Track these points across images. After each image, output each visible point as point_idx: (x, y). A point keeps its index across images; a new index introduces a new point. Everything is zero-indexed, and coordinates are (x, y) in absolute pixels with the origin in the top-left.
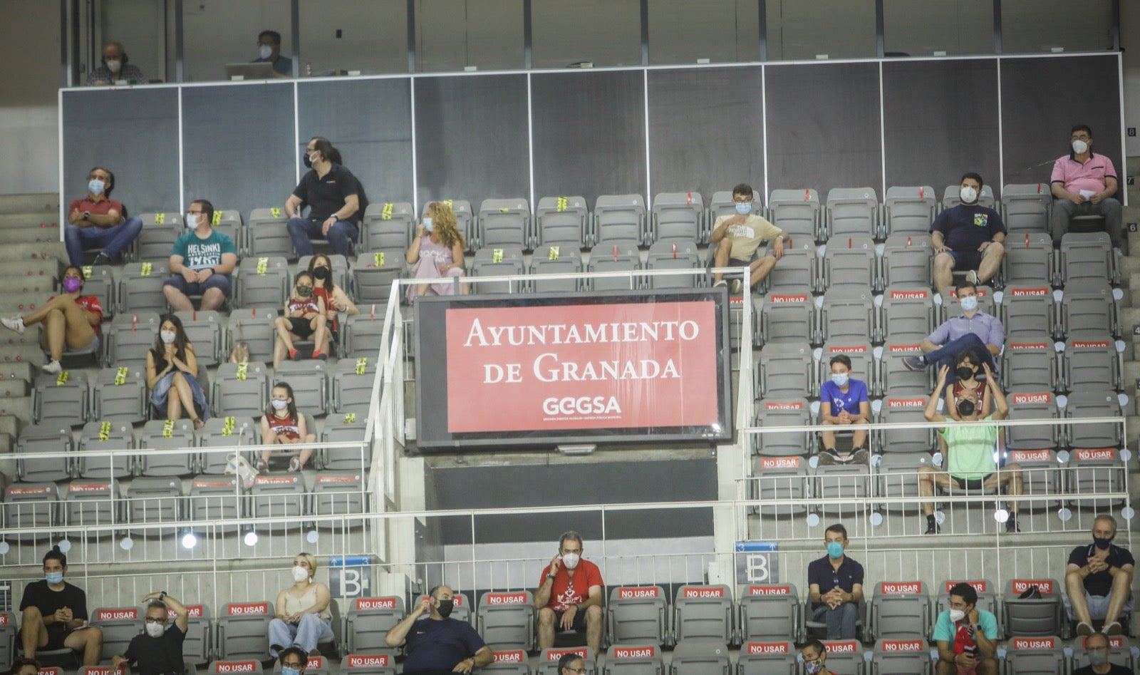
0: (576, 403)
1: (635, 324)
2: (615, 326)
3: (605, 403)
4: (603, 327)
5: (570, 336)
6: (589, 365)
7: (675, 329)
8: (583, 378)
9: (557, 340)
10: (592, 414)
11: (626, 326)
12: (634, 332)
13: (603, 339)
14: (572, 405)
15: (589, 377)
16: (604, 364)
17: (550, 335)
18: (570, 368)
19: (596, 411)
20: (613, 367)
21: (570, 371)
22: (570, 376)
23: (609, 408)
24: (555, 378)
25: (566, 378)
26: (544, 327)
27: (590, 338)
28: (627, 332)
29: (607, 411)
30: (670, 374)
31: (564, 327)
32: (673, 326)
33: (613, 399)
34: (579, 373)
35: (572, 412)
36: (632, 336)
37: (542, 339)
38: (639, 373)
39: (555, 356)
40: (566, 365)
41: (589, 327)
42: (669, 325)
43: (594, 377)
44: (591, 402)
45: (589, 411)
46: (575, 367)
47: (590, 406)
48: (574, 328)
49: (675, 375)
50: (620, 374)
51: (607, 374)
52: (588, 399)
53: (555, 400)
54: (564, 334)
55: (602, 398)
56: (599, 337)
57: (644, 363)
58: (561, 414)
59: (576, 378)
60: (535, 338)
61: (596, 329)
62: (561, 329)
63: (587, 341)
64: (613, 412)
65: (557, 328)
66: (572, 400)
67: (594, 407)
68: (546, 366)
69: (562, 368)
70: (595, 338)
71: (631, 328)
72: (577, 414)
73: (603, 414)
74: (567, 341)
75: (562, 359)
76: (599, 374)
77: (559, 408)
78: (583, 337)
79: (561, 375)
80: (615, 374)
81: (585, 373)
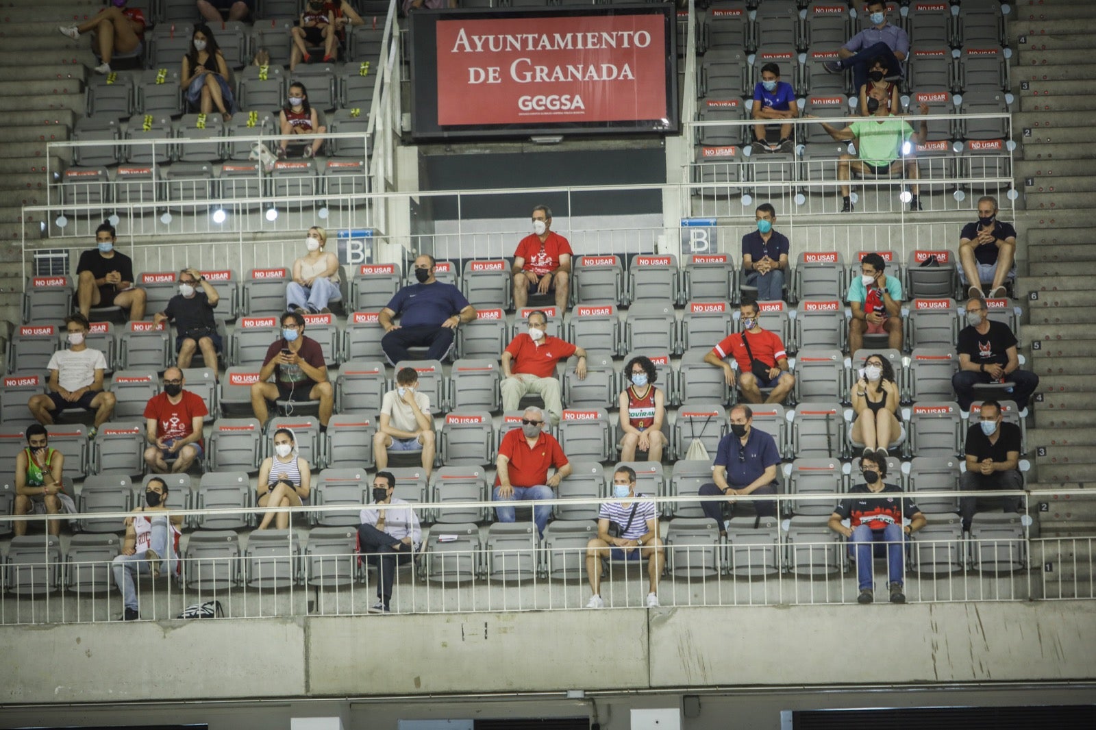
0: (546, 101)
1: (597, 34)
2: (580, 35)
3: (571, 100)
4: (569, 36)
5: (541, 43)
6: (558, 69)
7: (631, 38)
8: (553, 80)
9: (530, 47)
10: (560, 110)
11: (589, 35)
12: (595, 40)
13: (570, 47)
14: (544, 103)
15: (557, 78)
16: (571, 68)
17: (524, 43)
18: (542, 71)
19: (563, 107)
20: (577, 69)
21: (541, 73)
22: (541, 78)
23: (575, 104)
24: (529, 79)
25: (538, 79)
26: (519, 36)
27: (559, 45)
28: (590, 40)
29: (573, 108)
30: (626, 76)
31: (536, 36)
32: (629, 35)
33: (577, 98)
34: (549, 75)
35: (543, 108)
36: (594, 44)
37: (518, 46)
38: (600, 75)
39: (529, 60)
40: (538, 68)
41: (557, 36)
42: (626, 34)
43: (562, 79)
44: (559, 100)
45: (558, 107)
46: (546, 70)
47: (558, 103)
48: (544, 37)
49: (630, 77)
50: (584, 76)
51: (573, 76)
52: (557, 97)
53: (529, 98)
54: (536, 42)
55: (568, 97)
56: (566, 45)
57: (604, 67)
58: (533, 110)
59: (546, 79)
60: (512, 45)
61: (563, 38)
62: (534, 38)
63: (556, 48)
64: (578, 108)
65: (530, 37)
66: (543, 98)
67: (562, 104)
68: (521, 69)
69: (534, 71)
70: (562, 45)
71: (593, 37)
72: (547, 110)
73: (569, 110)
74: (539, 48)
75: (535, 62)
76: (566, 76)
77: (532, 105)
78: (552, 45)
79: (534, 77)
80: (579, 76)
81: (554, 75)
